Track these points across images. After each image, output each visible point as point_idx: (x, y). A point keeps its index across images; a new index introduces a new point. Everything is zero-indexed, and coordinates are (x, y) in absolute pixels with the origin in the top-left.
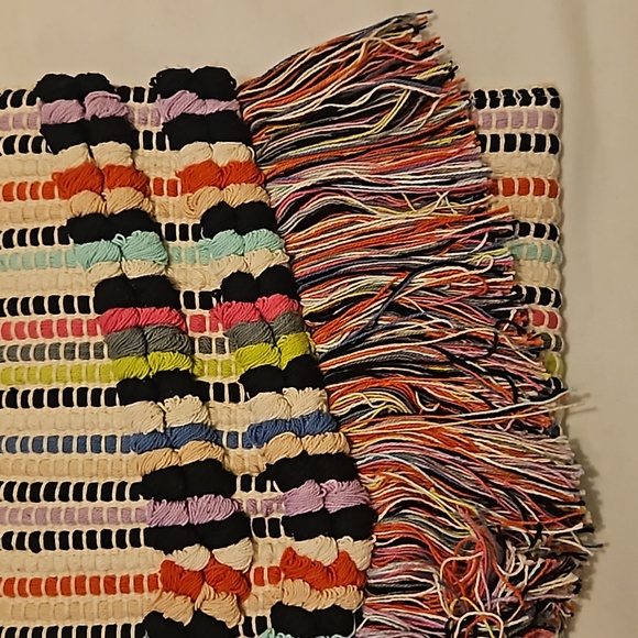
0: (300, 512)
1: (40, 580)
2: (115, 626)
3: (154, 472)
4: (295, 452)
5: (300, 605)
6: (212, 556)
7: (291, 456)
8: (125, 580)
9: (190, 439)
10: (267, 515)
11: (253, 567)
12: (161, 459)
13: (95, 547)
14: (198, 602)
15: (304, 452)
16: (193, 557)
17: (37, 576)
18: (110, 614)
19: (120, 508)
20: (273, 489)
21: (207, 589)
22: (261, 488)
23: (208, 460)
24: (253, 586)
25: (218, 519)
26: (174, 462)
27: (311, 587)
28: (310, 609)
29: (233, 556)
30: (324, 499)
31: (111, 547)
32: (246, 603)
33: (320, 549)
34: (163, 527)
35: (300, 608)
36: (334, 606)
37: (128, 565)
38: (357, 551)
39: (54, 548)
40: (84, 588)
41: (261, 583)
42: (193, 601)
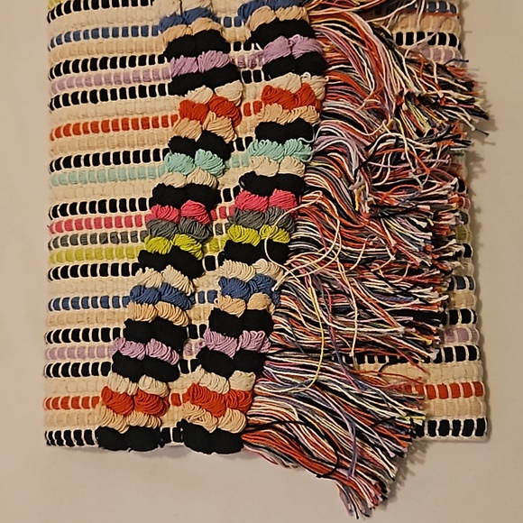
0: (275, 57)
1: (97, 122)
2: (149, 151)
3: (175, 40)
4: (270, 19)
5: (274, 120)
6: (214, 92)
7: (268, 22)
8: (155, 120)
9: (199, 16)
10: (252, 68)
11: (243, 104)
12: (178, 31)
13: (135, 97)
14: (205, 124)
15: (277, 19)
16: (201, 95)
17: (95, 120)
18: (146, 142)
19: (151, 70)
20: (256, 48)
21: (211, 114)
22: (247, 48)
23: (211, 30)
24: (243, 117)
25: (218, 66)
26: (188, 32)
27: (283, 108)
28: (282, 123)
29: (229, 91)
30: (291, 48)
31: (146, 96)
32: (238, 128)
33: (288, 82)
34: (181, 75)
35: (275, 123)
36: (299, 118)
37: (158, 108)
38: (315, 83)
39: (107, 100)
40: (128, 125)
41: (248, 114)
42: (201, 124)
